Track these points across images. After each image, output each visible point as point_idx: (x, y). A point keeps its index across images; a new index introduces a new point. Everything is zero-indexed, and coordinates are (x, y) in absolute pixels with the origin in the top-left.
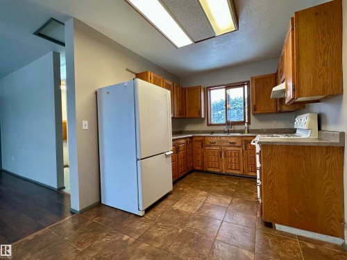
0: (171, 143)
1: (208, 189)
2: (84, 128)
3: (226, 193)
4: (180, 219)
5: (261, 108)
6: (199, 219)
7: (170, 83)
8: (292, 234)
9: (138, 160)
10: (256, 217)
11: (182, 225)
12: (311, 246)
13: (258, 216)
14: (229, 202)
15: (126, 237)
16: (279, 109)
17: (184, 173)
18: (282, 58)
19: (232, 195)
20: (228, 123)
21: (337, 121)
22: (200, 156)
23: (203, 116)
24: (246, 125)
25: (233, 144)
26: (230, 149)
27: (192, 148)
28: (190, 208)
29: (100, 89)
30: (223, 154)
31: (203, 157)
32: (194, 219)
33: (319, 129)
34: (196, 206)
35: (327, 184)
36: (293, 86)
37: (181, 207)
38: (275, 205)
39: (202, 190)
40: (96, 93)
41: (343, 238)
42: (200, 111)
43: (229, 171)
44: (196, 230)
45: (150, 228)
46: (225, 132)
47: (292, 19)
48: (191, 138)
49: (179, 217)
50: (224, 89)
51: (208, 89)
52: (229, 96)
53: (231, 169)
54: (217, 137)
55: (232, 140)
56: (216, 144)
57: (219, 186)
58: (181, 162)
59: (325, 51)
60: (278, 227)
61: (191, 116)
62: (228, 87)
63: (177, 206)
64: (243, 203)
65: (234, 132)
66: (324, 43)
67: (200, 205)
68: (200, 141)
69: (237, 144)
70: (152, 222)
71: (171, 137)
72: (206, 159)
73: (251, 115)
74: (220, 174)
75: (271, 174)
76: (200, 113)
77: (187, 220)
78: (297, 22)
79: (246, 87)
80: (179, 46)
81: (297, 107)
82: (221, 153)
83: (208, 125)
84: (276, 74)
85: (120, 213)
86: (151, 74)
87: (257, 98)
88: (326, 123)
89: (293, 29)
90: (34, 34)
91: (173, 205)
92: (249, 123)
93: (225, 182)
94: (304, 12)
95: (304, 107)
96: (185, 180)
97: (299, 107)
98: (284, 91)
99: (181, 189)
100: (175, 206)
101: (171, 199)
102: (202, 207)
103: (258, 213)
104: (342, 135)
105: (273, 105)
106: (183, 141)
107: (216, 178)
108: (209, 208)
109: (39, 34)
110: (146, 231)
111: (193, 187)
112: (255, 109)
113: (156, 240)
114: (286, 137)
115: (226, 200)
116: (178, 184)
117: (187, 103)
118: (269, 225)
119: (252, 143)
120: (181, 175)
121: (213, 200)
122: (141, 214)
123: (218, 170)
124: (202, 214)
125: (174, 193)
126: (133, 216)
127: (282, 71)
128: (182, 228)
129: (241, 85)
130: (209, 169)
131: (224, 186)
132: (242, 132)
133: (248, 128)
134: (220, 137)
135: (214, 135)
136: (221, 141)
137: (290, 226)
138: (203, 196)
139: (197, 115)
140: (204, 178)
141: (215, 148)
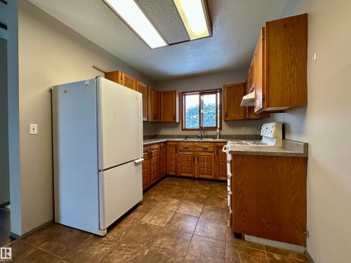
1: (180, 197)
2: (32, 132)
3: (197, 201)
4: (148, 236)
5: (232, 115)
6: (168, 235)
7: (145, 86)
8: (260, 245)
9: (99, 171)
11: (150, 244)
12: (277, 257)
13: (228, 225)
14: (200, 210)
16: (247, 117)
17: (157, 179)
18: (252, 68)
19: (204, 202)
20: (201, 129)
21: (301, 132)
22: (174, 161)
23: (177, 121)
24: (218, 130)
25: (205, 150)
26: (203, 154)
27: (166, 153)
28: (160, 221)
29: (56, 87)
30: (196, 159)
31: (176, 162)
32: (163, 235)
33: (284, 138)
34: (166, 218)
35: (292, 194)
36: (263, 96)
37: (150, 220)
38: (244, 216)
39: (174, 198)
40: (51, 90)
41: (305, 246)
42: (175, 115)
43: (202, 176)
44: (164, 249)
45: (110, 252)
46: (198, 137)
47: (263, 29)
48: (165, 142)
49: (146, 234)
50: (198, 96)
51: (183, 94)
52: (203, 102)
53: (204, 174)
54: (191, 142)
55: (205, 146)
56: (190, 149)
57: (191, 192)
58: (154, 168)
59: (292, 63)
60: (247, 237)
61: (166, 120)
62: (202, 93)
64: (215, 211)
65: (207, 137)
66: (291, 54)
67: (170, 216)
68: (175, 146)
69: (209, 150)
70: (114, 244)
72: (179, 164)
73: (223, 122)
74: (193, 179)
75: (242, 184)
76: (175, 118)
77: (156, 237)
78: (268, 32)
79: (218, 94)
80: (153, 47)
82: (194, 158)
83: (183, 130)
84: (246, 84)
86: (122, 75)
87: (228, 105)
88: (289, 133)
89: (263, 39)
91: (142, 218)
92: (221, 129)
93: (198, 188)
95: (269, 116)
96: (157, 187)
97: (265, 116)
98: (253, 100)
99: (152, 198)
100: (143, 219)
101: (140, 211)
102: (172, 218)
103: (229, 221)
104: (306, 146)
105: (242, 112)
106: (157, 146)
107: (188, 183)
108: (180, 219)
110: (105, 257)
111: (164, 195)
112: (226, 116)
114: (255, 145)
115: (197, 208)
116: (150, 192)
117: (162, 107)
118: (238, 236)
119: (223, 150)
120: (154, 181)
121: (184, 209)
123: (191, 175)
124: (171, 228)
125: (144, 203)
126: (92, 236)
127: (251, 81)
128: (149, 248)
129: (214, 92)
130: (182, 174)
131: (196, 192)
132: (214, 137)
133: (220, 133)
134: (194, 142)
135: (188, 140)
136: (194, 146)
137: (258, 236)
138: (174, 205)
139: (171, 120)
140: (177, 184)
141: (188, 153)
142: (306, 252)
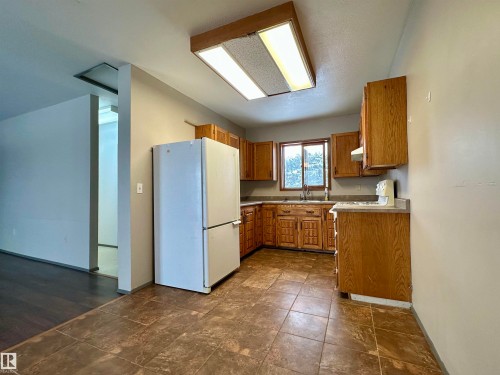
0: (239, 211)
1: (282, 266)
2: (138, 191)
3: (302, 270)
4: (252, 295)
5: (343, 171)
6: (272, 294)
7: (236, 138)
9: (204, 229)
10: (332, 291)
11: (255, 300)
12: (382, 311)
13: (335, 289)
14: (305, 278)
15: (194, 313)
16: (361, 173)
17: (252, 249)
19: (309, 271)
20: (305, 188)
22: (271, 228)
23: (275, 179)
24: (326, 190)
25: (310, 213)
26: (307, 219)
27: (261, 218)
28: (262, 285)
29: (158, 146)
30: (299, 225)
31: (274, 230)
32: (267, 294)
33: (396, 196)
34: (268, 283)
35: (397, 250)
37: (252, 284)
38: (350, 274)
39: (274, 267)
40: (152, 150)
41: (411, 302)
42: (272, 171)
43: (306, 246)
44: (270, 303)
45: (219, 304)
46: (302, 199)
48: (261, 205)
49: (250, 293)
50: (300, 147)
51: (281, 145)
52: (306, 152)
53: (308, 244)
54: (292, 204)
55: (310, 209)
56: (291, 213)
57: (294, 262)
58: (249, 235)
59: (393, 122)
60: (354, 297)
61: (261, 178)
62: (305, 143)
63: (247, 283)
65: (312, 198)
66: (392, 114)
67: (273, 282)
68: (272, 209)
69: (315, 214)
70: (221, 299)
71: (239, 204)
72: (278, 232)
73: (333, 180)
74: (295, 250)
75: (347, 242)
76: (271, 175)
77: (260, 295)
79: (326, 144)
80: (250, 98)
81: (378, 172)
82: (296, 225)
83: (281, 190)
84: (359, 132)
85: (180, 292)
86: (215, 128)
87: (338, 159)
90: (76, 76)
91: (242, 282)
92: (330, 188)
93: (301, 259)
94: (375, 84)
95: (386, 173)
99: (249, 267)
100: (244, 283)
101: (238, 277)
102: (275, 283)
104: (408, 202)
105: (355, 168)
106: (251, 209)
107: (291, 254)
108: (282, 284)
109: (82, 77)
110: (216, 307)
111: (263, 264)
112: (336, 172)
113: (228, 313)
115: (301, 276)
117: (255, 161)
118: (345, 296)
119: (331, 211)
120: (248, 251)
121: (286, 276)
122: (207, 291)
123: (293, 246)
124: (275, 290)
125: (242, 271)
128: (255, 302)
129: (321, 142)
130: (282, 245)
131: (300, 262)
132: (321, 199)
133: (328, 194)
134: (296, 204)
135: (288, 202)
136: (297, 210)
138: (275, 273)
139: (267, 178)
140: (276, 255)
141: (289, 218)
142: (411, 308)
